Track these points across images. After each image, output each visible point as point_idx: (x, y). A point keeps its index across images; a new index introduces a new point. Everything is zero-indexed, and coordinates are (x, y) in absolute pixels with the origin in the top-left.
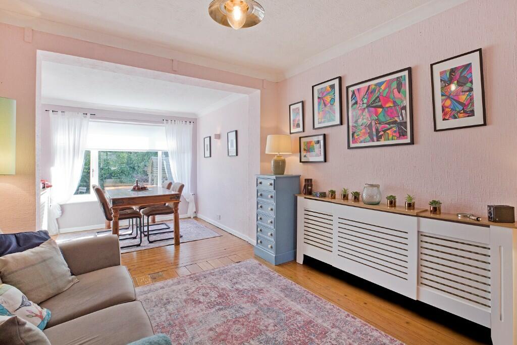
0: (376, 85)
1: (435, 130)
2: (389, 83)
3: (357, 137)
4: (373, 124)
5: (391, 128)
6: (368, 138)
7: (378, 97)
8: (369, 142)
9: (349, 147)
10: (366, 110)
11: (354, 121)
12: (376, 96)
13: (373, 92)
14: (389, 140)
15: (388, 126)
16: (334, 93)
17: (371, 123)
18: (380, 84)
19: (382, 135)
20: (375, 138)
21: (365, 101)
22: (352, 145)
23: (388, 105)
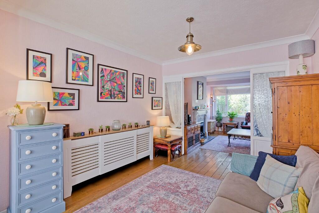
0: (114, 71)
1: (133, 98)
2: (120, 73)
3: (103, 95)
4: (112, 90)
5: (120, 94)
6: (109, 97)
7: (115, 77)
8: (110, 99)
9: (98, 101)
10: (109, 82)
11: (102, 86)
12: (114, 77)
13: (113, 74)
14: (119, 99)
15: (118, 92)
16: (88, 63)
17: (111, 89)
18: (116, 72)
19: (116, 96)
20: (113, 97)
21: (109, 77)
22: (100, 100)
23: (119, 83)
